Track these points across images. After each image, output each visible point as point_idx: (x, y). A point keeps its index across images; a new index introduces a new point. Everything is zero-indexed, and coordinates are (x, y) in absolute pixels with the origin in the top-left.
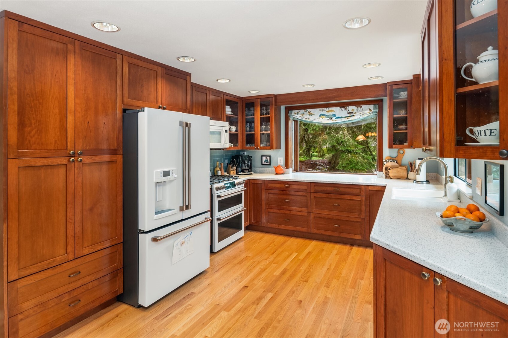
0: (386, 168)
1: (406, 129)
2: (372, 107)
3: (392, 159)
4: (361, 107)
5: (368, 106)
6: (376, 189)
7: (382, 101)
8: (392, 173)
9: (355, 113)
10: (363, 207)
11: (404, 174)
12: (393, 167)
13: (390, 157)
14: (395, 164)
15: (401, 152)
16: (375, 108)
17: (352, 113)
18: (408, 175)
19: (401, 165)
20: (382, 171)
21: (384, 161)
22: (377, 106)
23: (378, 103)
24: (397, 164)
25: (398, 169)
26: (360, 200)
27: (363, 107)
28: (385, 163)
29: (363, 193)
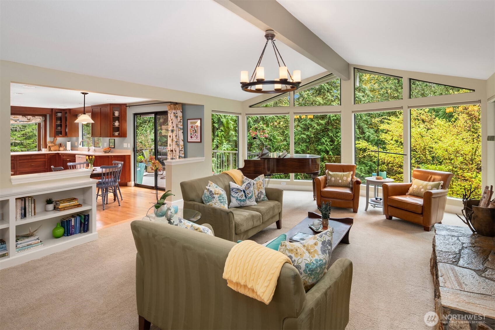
0: (49, 147)
1: (61, 129)
2: (41, 117)
3: (52, 142)
4: (35, 117)
5: (39, 117)
6: (53, 155)
7: (46, 115)
8: (52, 149)
9: (32, 120)
10: (47, 163)
11: (58, 148)
12: (53, 146)
13: (50, 141)
14: (53, 144)
15: (55, 139)
16: (43, 118)
17: (30, 119)
18: (59, 149)
19: (55, 145)
20: (47, 148)
21: (48, 143)
22: (44, 117)
23: (45, 116)
24: (54, 145)
25: (55, 147)
26: (45, 161)
27: (36, 117)
28: (48, 144)
29: (46, 157)
